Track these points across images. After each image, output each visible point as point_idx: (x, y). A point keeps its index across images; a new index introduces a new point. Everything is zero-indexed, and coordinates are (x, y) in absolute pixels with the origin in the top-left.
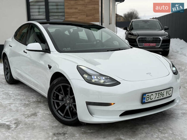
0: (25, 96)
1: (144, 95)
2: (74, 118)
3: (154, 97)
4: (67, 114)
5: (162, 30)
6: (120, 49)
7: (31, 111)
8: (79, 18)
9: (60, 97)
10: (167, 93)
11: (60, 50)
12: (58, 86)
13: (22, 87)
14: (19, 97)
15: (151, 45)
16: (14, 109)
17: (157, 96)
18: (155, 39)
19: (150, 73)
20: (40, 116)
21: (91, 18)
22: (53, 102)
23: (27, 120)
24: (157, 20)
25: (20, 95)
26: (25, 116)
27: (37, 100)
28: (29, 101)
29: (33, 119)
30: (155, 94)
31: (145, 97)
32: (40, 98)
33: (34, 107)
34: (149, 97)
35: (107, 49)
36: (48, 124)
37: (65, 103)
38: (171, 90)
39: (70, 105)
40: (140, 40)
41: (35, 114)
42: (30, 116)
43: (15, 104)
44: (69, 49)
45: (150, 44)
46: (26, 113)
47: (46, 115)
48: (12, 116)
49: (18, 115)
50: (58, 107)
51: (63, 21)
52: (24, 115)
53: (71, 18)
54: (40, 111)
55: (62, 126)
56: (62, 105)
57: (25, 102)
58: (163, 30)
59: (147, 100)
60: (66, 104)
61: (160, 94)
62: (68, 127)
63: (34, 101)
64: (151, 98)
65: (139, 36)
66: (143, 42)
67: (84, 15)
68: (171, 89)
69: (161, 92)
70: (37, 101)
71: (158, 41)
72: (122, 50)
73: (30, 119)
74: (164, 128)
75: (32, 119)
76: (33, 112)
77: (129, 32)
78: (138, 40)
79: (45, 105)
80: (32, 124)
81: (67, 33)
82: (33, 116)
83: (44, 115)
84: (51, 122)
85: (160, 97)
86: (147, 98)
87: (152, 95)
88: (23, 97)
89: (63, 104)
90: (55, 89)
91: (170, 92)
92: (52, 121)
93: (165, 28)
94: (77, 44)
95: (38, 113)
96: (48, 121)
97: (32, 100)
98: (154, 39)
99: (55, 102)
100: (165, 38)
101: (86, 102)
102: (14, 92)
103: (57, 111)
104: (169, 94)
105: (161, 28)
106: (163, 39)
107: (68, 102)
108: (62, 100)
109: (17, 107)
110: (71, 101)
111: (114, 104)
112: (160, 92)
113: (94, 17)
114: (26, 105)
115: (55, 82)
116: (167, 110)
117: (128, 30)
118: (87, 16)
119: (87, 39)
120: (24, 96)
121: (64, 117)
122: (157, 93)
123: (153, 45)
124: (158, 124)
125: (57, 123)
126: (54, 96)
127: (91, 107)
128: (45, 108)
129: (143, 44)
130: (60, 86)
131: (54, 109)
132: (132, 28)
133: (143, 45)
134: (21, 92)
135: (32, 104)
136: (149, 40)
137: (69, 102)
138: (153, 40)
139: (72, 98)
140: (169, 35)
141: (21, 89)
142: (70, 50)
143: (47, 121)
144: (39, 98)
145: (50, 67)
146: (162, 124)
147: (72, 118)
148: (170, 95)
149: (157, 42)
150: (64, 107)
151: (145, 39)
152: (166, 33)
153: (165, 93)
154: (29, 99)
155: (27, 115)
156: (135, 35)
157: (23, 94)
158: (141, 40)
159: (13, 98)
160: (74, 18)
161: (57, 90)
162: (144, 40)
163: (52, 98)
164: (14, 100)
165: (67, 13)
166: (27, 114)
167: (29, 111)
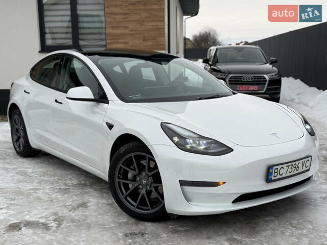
0: (56, 176)
2: (155, 208)
3: (284, 171)
4: (143, 203)
6: (218, 96)
8: (131, 43)
9: (130, 175)
10: (303, 165)
13: (47, 163)
14: (46, 178)
15: (250, 89)
16: (45, 198)
18: (258, 79)
19: (276, 134)
20: (92, 207)
21: (152, 43)
22: (119, 182)
23: (73, 214)
24: (258, 47)
25: (47, 175)
27: (78, 182)
28: (66, 184)
29: (84, 212)
30: (287, 166)
32: (84, 179)
33: (77, 193)
35: (199, 95)
36: (111, 220)
37: (139, 185)
39: (148, 187)
40: (232, 81)
41: (84, 205)
42: (75, 207)
43: (43, 189)
44: (138, 96)
45: (248, 88)
47: (102, 205)
48: (46, 209)
49: (55, 206)
51: (105, 50)
53: (118, 43)
55: (134, 222)
56: (132, 188)
57: (59, 186)
58: (268, 64)
59: (274, 177)
60: (141, 187)
62: (146, 223)
63: (75, 185)
64: (281, 174)
65: (230, 74)
66: (238, 84)
67: (139, 38)
69: (296, 164)
70: (80, 184)
72: (222, 97)
74: (298, 221)
76: (80, 202)
77: (212, 67)
78: (229, 81)
79: (96, 190)
80: (84, 220)
81: (117, 69)
82: (81, 208)
84: (115, 216)
86: (275, 173)
87: (283, 168)
88: (53, 178)
89: (136, 185)
92: (117, 214)
93: (271, 60)
95: (89, 202)
96: (109, 214)
97: (71, 182)
98: (255, 79)
99: (121, 183)
102: (35, 170)
103: (125, 198)
104: (306, 167)
105: (265, 61)
106: (270, 78)
107: (144, 182)
108: (133, 179)
109: (49, 195)
110: (150, 180)
111: (224, 183)
112: (294, 163)
113: (157, 42)
115: (122, 150)
118: (144, 40)
119: (155, 80)
121: (137, 208)
122: (290, 164)
123: (254, 89)
125: (124, 218)
126: (119, 173)
127: (189, 189)
128: (98, 195)
129: (238, 86)
130: (131, 157)
131: (121, 194)
133: (238, 89)
134: (48, 169)
136: (248, 80)
137: (146, 183)
138: (253, 80)
139: (151, 176)
140: (279, 72)
141: (45, 165)
143: (108, 215)
144: (82, 178)
145: (111, 127)
146: (296, 215)
147: (152, 208)
151: (241, 79)
152: (274, 68)
154: (65, 180)
156: (224, 73)
158: (233, 80)
159: (37, 181)
160: (122, 43)
162: (239, 80)
164: (40, 183)
165: (110, 35)
166: (70, 205)
167: (71, 200)
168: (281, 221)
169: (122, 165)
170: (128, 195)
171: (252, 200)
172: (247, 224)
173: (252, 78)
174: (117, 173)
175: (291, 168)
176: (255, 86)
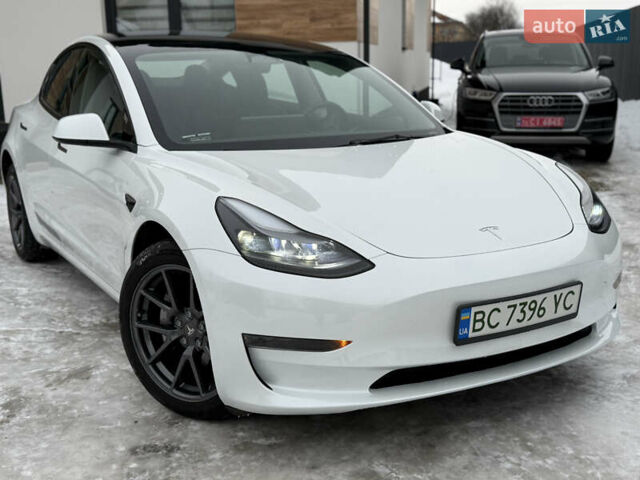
0: (68, 304)
1: (462, 309)
3: (502, 319)
5: (590, 67)
6: (397, 138)
7: (76, 362)
10: (557, 304)
11: (168, 142)
12: (154, 272)
14: (46, 309)
15: (545, 123)
17: (518, 315)
18: (563, 101)
19: (495, 228)
22: (140, 331)
23: (50, 393)
25: (52, 301)
26: (47, 379)
27: (104, 321)
28: (76, 324)
29: (75, 390)
30: (509, 307)
31: (469, 320)
33: (87, 345)
34: (486, 320)
37: (181, 337)
38: (572, 293)
40: (506, 107)
41: (83, 374)
44: (205, 136)
45: (541, 121)
46: (55, 369)
50: (156, 350)
52: (44, 374)
54: (104, 362)
57: (61, 327)
59: (474, 330)
61: (530, 309)
62: (192, 422)
63: (96, 325)
64: (493, 324)
66: (519, 113)
68: (575, 288)
70: (105, 325)
71: (572, 110)
73: (62, 391)
74: (544, 433)
75: (68, 392)
80: (67, 408)
82: (74, 380)
83: (117, 375)
84: (134, 403)
85: (527, 317)
86: (475, 321)
88: (59, 308)
90: (143, 285)
91: (572, 300)
94: (243, 118)
95: (97, 367)
96: (125, 398)
97: (89, 320)
98: (556, 101)
100: (596, 98)
101: (243, 335)
104: (566, 309)
106: (590, 101)
107: (191, 331)
108: (170, 323)
111: (349, 342)
112: (529, 300)
114: (62, 339)
116: (571, 364)
117: (467, 68)
120: (63, 306)
121: (177, 387)
123: (554, 123)
124: (527, 418)
125: (152, 409)
126: (141, 310)
129: (519, 118)
130: (160, 274)
132: (479, 64)
133: (519, 124)
134: (59, 290)
135: (83, 336)
136: (541, 104)
138: (553, 104)
141: (59, 280)
142: (210, 139)
143: (121, 400)
148: (572, 310)
149: (567, 113)
150: (177, 348)
151: (525, 101)
153: (549, 304)
155: (55, 375)
157: (64, 298)
158: (508, 104)
161: (152, 289)
163: (135, 318)
166: (58, 372)
167: (66, 360)
168: (503, 433)
169: (142, 292)
170: (159, 358)
171: (422, 384)
172: (419, 435)
173: (550, 101)
174: (135, 309)
175: (522, 311)
176: (555, 118)
